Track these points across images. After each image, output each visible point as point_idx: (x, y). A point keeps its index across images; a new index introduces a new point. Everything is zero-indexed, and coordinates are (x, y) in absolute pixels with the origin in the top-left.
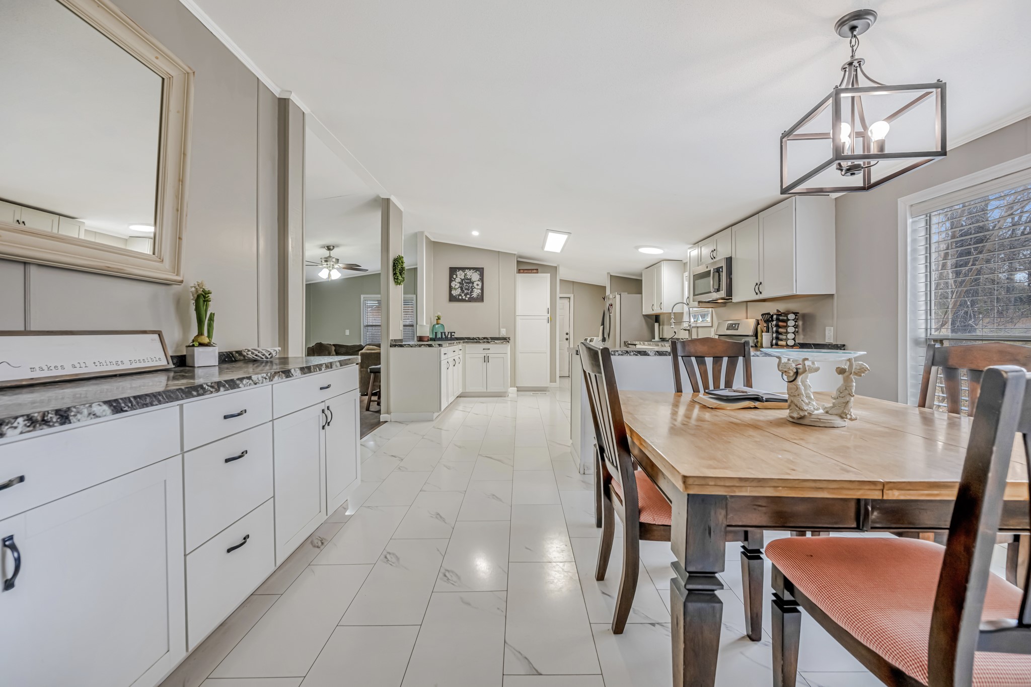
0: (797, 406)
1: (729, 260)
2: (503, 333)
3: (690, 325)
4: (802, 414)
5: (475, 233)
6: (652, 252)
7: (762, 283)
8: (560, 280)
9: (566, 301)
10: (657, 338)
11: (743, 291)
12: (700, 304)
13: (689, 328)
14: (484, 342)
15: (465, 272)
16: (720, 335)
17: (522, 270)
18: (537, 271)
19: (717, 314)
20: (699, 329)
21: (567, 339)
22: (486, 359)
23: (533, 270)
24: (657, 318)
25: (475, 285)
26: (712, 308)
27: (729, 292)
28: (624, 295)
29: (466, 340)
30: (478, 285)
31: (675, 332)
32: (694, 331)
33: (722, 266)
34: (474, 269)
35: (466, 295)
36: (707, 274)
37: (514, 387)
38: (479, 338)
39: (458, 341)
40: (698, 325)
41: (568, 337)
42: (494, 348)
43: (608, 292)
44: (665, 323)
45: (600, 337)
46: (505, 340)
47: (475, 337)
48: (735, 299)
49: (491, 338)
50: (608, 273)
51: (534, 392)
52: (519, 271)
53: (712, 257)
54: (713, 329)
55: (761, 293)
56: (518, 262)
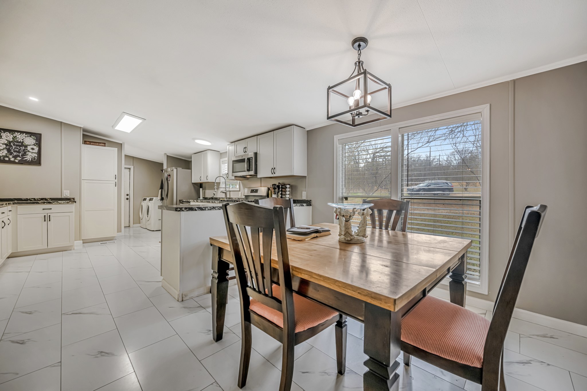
0: (349, 234)
1: (256, 154)
2: (67, 194)
3: (226, 190)
4: (352, 238)
5: (34, 99)
6: (203, 143)
7: (276, 168)
8: (125, 155)
9: (128, 170)
10: (201, 198)
11: (264, 172)
12: (236, 178)
13: (225, 192)
14: (44, 203)
15: (14, 135)
16: (245, 196)
17: (88, 141)
18: (104, 145)
19: (243, 184)
20: (231, 192)
21: (127, 199)
22: (47, 219)
23: (101, 143)
24: (201, 185)
25: (29, 148)
26: (240, 180)
27: (256, 172)
28: (180, 169)
29: (16, 202)
30: (33, 149)
31: (214, 194)
32: (228, 193)
33: (252, 157)
34: (27, 133)
35: (15, 157)
36: (242, 161)
37: (80, 240)
38: (34, 199)
39: (7, 203)
40: (230, 190)
41: (128, 197)
42: (55, 207)
43: (165, 167)
44: (207, 188)
45: (159, 197)
46: (70, 200)
47: (28, 198)
48: (259, 176)
49: (50, 198)
50: (165, 154)
51: (102, 242)
52: (85, 142)
53: (245, 151)
54: (240, 192)
55: (275, 173)
56: (84, 135)
